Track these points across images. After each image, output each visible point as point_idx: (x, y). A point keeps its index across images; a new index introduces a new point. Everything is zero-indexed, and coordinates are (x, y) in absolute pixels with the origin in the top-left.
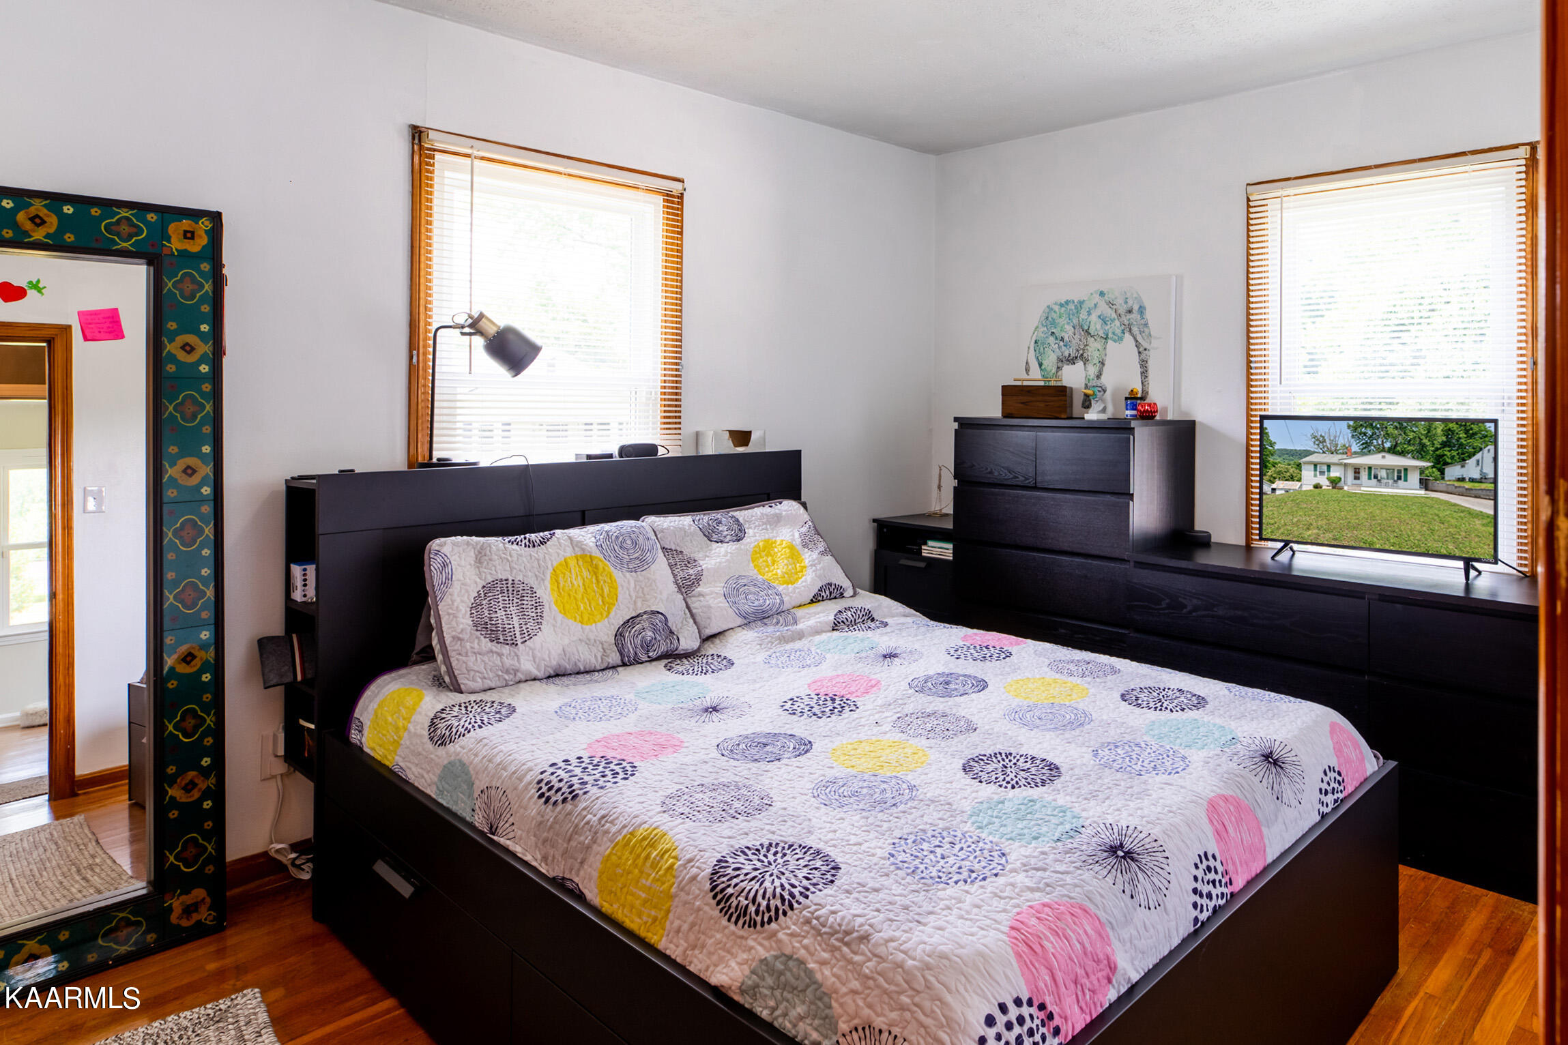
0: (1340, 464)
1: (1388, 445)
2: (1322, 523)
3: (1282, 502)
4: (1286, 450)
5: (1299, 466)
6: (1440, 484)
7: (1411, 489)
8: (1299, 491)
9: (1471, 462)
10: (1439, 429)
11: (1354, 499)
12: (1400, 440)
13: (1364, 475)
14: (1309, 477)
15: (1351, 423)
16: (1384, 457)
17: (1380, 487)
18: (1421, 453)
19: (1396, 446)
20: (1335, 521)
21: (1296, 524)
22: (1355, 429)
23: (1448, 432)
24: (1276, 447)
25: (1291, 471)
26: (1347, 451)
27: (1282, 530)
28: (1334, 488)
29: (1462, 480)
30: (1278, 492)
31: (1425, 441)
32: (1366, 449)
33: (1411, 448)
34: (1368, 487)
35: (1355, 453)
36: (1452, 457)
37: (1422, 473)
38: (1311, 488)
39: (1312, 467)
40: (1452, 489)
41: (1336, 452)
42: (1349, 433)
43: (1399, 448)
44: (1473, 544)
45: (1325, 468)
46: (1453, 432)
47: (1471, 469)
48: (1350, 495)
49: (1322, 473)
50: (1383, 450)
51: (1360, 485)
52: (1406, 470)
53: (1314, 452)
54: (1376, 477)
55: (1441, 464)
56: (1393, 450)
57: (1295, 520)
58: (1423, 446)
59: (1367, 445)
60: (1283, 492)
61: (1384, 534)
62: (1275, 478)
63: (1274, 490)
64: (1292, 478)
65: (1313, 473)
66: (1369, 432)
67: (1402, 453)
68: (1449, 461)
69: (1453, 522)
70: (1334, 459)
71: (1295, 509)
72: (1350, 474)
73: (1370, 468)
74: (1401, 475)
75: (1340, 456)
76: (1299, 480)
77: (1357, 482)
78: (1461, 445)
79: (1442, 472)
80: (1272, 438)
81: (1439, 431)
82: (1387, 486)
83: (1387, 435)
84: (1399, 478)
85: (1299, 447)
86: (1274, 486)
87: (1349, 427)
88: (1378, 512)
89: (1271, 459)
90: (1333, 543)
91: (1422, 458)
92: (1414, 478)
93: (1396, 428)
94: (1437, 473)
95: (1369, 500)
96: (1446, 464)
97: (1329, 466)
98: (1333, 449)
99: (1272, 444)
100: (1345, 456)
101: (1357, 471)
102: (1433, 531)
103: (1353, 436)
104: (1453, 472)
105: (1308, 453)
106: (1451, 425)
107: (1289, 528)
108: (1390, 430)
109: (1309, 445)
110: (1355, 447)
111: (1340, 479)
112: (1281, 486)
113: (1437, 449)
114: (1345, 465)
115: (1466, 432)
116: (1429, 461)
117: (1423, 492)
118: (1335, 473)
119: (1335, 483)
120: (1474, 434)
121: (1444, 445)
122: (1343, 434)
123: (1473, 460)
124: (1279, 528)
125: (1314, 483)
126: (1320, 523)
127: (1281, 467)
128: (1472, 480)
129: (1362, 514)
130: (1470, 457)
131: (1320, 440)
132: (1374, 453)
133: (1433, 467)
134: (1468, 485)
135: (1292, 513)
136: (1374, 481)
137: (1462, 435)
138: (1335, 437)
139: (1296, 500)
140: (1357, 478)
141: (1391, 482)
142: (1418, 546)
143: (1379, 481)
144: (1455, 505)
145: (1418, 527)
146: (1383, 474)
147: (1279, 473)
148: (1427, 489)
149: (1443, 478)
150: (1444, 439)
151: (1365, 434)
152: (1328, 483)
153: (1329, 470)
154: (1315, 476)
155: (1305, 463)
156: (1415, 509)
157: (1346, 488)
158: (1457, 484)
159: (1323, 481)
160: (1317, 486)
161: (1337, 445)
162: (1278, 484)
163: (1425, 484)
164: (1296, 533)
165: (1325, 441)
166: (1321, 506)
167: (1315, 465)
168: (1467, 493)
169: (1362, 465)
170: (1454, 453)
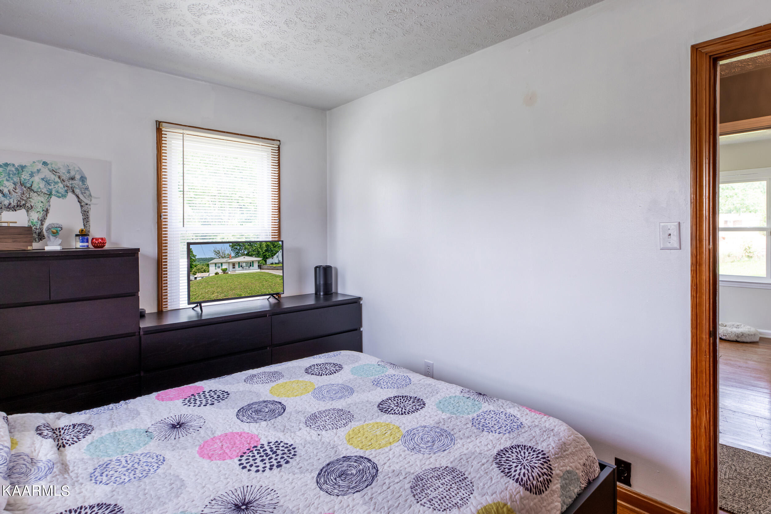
0: (227, 262)
1: (246, 252)
2: (219, 290)
3: (200, 283)
4: (201, 258)
5: (208, 265)
6: (265, 267)
7: (255, 270)
8: (208, 276)
9: (275, 257)
10: (264, 245)
11: (233, 277)
12: (250, 250)
13: (237, 266)
14: (213, 270)
15: (231, 244)
16: (244, 258)
17: (243, 270)
18: (258, 255)
19: (249, 253)
20: (225, 288)
21: (207, 293)
22: (233, 247)
23: (267, 246)
24: (197, 257)
25: (204, 268)
26: (229, 257)
27: (200, 297)
28: (224, 273)
29: (272, 264)
30: (198, 279)
31: (260, 250)
32: (237, 255)
33: (254, 253)
34: (239, 271)
35: (233, 257)
36: (269, 255)
37: (259, 262)
38: (214, 274)
39: (214, 265)
40: (269, 268)
41: (225, 257)
42: (230, 248)
43: (250, 254)
44: (277, 288)
45: (220, 265)
46: (269, 245)
47: (275, 259)
48: (231, 275)
49: (219, 267)
50: (244, 255)
51: (235, 271)
52: (253, 262)
53: (215, 258)
54: (241, 266)
55: (265, 258)
56: (248, 255)
57: (206, 291)
58: (259, 252)
59: (238, 253)
60: (200, 278)
61: (245, 290)
62: (196, 272)
63: (196, 278)
64: (205, 271)
65: (214, 268)
66: (238, 248)
67: (251, 256)
68: (268, 257)
69: (270, 280)
70: (224, 260)
71: (206, 285)
72: (231, 266)
73: (239, 263)
74: (251, 264)
75: (226, 259)
76: (208, 272)
77: (234, 269)
78: (272, 250)
79: (266, 261)
80: (194, 253)
81: (264, 246)
82: (246, 269)
83: (245, 248)
84: (250, 266)
85: (208, 257)
86: (196, 276)
87: (230, 246)
88: (243, 281)
89: (194, 263)
90: (225, 298)
91: (259, 257)
92: (256, 265)
93: (249, 245)
94: (264, 262)
95: (239, 276)
96: (267, 258)
97: (222, 264)
98: (223, 256)
99: (194, 256)
100: (228, 259)
101: (234, 265)
102: (263, 285)
103: (232, 250)
104: (269, 261)
105: (212, 259)
106: (268, 243)
107: (203, 295)
108: (247, 246)
109: (213, 255)
110: (233, 255)
111: (227, 269)
112: (199, 276)
113: (264, 253)
114: (229, 263)
115: (273, 245)
116: (261, 258)
117: (259, 270)
118: (224, 267)
119: (224, 271)
120: (276, 246)
121: (266, 251)
122: (227, 249)
123: (276, 255)
124: (199, 296)
125: (215, 272)
126: (218, 290)
127: (199, 267)
128: (276, 263)
129: (237, 283)
130: (275, 255)
131: (217, 253)
132: (241, 256)
133: (263, 260)
134: (274, 266)
135: (205, 288)
136: (241, 268)
137: (272, 247)
138: (224, 251)
139: (206, 281)
140: (234, 268)
141: (247, 267)
142: (258, 292)
143: (243, 268)
144: (270, 274)
145: (258, 285)
146: (244, 265)
147: (198, 269)
148: (261, 269)
149: (266, 264)
150: (266, 248)
151: (237, 249)
152: (221, 271)
153: (222, 266)
154: (216, 269)
155: (211, 263)
156: (257, 278)
157: (229, 273)
158: (271, 265)
159: (220, 271)
160: (217, 274)
161: (225, 254)
162: (198, 275)
163: (260, 267)
164: (207, 297)
165: (220, 253)
166: (219, 282)
167: (216, 264)
168: (274, 269)
169: (235, 262)
170: (270, 254)
